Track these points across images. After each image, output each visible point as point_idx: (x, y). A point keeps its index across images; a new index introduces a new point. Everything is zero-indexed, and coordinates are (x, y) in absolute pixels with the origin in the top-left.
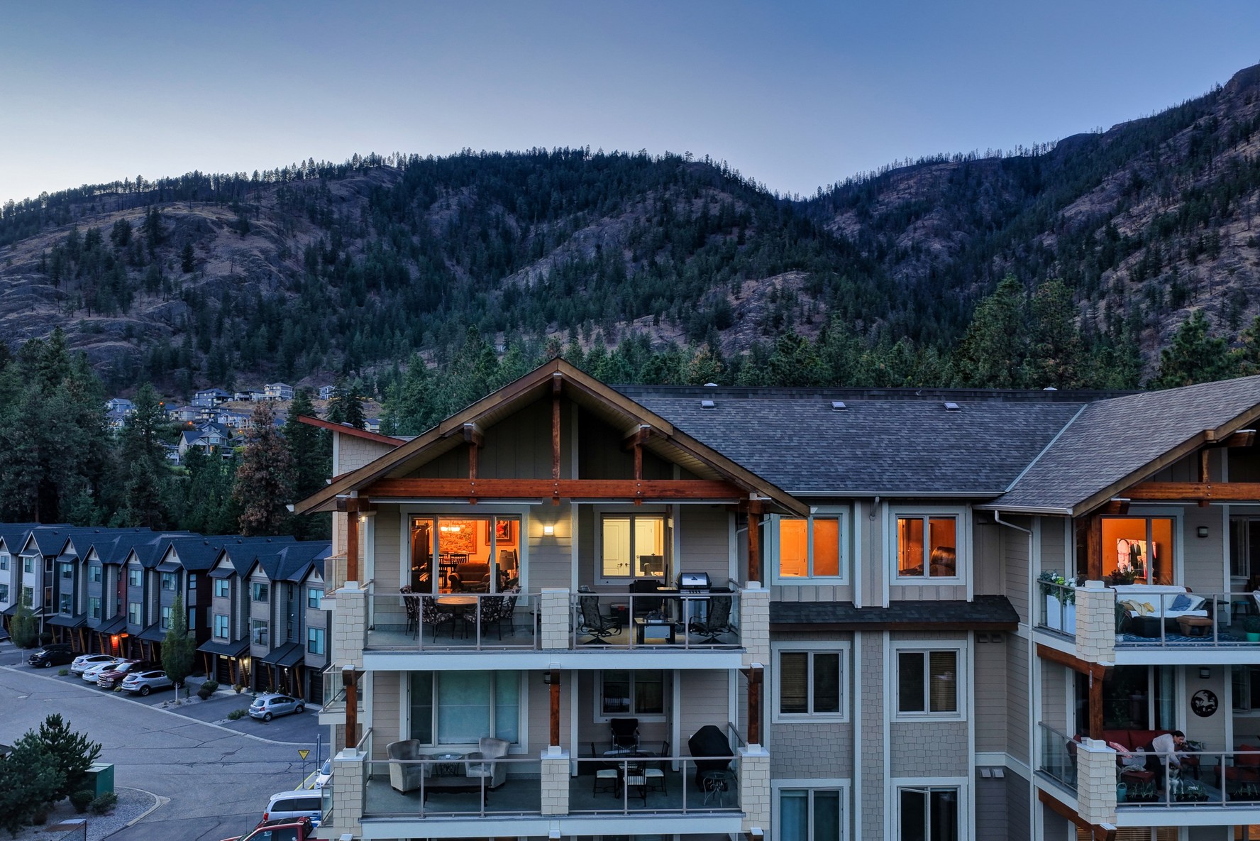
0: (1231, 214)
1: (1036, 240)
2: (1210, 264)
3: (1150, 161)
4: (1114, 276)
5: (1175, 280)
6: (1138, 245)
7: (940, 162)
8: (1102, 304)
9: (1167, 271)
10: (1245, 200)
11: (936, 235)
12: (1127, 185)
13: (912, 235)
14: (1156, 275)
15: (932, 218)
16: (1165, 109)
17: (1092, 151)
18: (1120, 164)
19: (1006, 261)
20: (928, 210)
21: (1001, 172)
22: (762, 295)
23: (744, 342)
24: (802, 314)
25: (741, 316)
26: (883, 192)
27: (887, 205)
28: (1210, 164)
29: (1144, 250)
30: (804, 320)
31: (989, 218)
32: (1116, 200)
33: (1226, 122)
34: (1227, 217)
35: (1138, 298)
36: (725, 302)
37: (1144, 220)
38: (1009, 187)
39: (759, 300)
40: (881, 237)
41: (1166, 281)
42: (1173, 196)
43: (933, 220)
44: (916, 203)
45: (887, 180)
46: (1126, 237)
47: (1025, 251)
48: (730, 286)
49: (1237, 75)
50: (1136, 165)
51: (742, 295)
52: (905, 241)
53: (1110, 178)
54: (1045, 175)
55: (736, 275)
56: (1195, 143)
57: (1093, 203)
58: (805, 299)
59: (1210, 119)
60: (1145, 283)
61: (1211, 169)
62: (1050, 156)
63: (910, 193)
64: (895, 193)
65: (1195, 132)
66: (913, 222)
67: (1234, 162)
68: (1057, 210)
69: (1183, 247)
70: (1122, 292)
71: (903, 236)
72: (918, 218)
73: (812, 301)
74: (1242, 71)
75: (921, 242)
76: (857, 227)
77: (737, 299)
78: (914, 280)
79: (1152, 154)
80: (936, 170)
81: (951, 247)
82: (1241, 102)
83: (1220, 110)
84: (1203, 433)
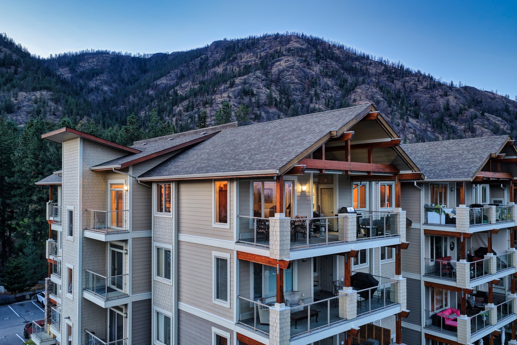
0: (215, 92)
1: (146, 92)
2: (210, 108)
3: (186, 68)
4: (178, 109)
5: (199, 113)
6: (185, 98)
7: (106, 53)
8: (174, 119)
9: (196, 109)
10: (220, 87)
11: (105, 84)
12: (179, 75)
13: (95, 82)
14: (192, 110)
15: (103, 76)
16: (190, 49)
17: (165, 60)
18: (176, 67)
19: (135, 98)
20: (102, 73)
21: (131, 62)
22: (30, 100)
23: (21, 121)
24: (50, 110)
25: (19, 108)
26: (81, 62)
27: (84, 67)
28: (207, 73)
29: (188, 100)
30: (52, 113)
31: (127, 80)
32: (175, 80)
33: (210, 58)
34: (214, 92)
35: (186, 118)
36: (10, 101)
37: (186, 89)
38: (134, 69)
39: (28, 102)
40: (81, 81)
41: (196, 113)
42: (196, 82)
43: (104, 77)
44: (96, 69)
45: (83, 56)
46: (181, 95)
47: (142, 95)
48: (12, 93)
49: (214, 43)
50: (182, 68)
51: (18, 98)
52: (92, 84)
53: (173, 71)
54: (148, 67)
55: (14, 88)
56: (201, 64)
57: (167, 80)
58: (51, 103)
59: (206, 56)
60: (188, 113)
61: (207, 74)
62: (150, 59)
63: (94, 64)
64: (87, 63)
65: (201, 60)
66: (95, 77)
67: (215, 73)
68: (154, 81)
69: (201, 101)
70: (181, 115)
71: (91, 82)
72: (97, 75)
73: (55, 105)
74: (215, 41)
75: (99, 86)
76: (70, 75)
77: (16, 100)
78: (96, 102)
79: (187, 65)
80: (105, 57)
81: (112, 90)
82: (215, 52)
83: (209, 54)
84: (491, 155)
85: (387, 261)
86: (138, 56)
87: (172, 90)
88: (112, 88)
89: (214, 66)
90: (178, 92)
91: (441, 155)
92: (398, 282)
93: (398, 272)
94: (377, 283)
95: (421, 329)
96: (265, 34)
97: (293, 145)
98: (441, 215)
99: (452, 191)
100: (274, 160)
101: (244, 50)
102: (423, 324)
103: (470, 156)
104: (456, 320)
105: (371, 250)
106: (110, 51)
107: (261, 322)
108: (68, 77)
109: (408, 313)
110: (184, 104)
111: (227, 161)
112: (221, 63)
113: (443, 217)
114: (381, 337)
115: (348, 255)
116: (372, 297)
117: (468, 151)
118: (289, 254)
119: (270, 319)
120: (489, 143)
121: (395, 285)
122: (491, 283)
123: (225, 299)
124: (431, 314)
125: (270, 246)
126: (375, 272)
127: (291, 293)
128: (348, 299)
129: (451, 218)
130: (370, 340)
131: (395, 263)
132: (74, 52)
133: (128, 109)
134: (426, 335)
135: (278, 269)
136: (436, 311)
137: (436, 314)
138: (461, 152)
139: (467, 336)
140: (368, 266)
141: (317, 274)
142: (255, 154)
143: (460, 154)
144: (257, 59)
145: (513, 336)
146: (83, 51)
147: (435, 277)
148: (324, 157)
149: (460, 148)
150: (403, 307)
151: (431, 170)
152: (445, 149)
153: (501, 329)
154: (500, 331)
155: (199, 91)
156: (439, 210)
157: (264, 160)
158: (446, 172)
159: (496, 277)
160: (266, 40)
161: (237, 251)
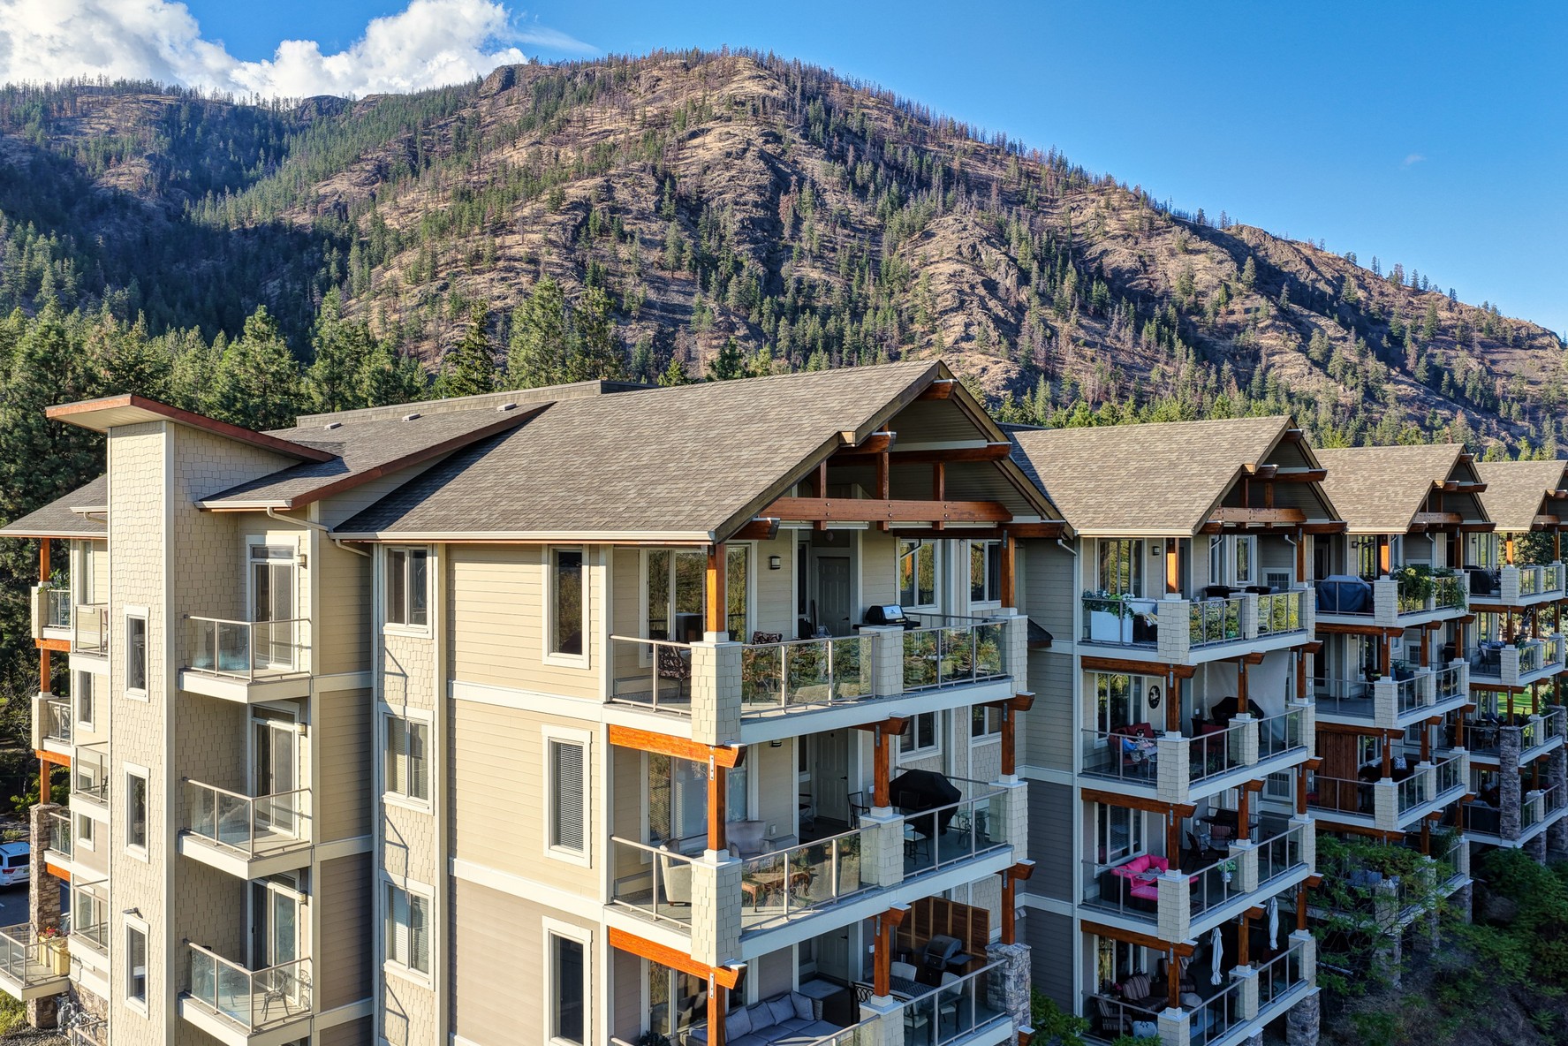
0: (505, 224)
4: (388, 276)
6: (410, 242)
7: (149, 90)
8: (376, 306)
9: (443, 277)
10: (518, 211)
13: (112, 181)
15: (141, 165)
17: (344, 120)
20: (135, 153)
21: (233, 121)
28: (479, 164)
29: (418, 249)
32: (378, 185)
33: (489, 120)
34: (502, 226)
37: (413, 215)
42: (443, 192)
45: (71, 98)
46: (396, 231)
49: (498, 71)
53: (370, 157)
56: (460, 136)
57: (351, 184)
59: (473, 113)
60: (422, 287)
61: (479, 168)
62: (294, 115)
63: (108, 125)
65: (458, 124)
66: (114, 165)
67: (503, 165)
68: (309, 184)
69: (459, 252)
70: (397, 294)
71: (100, 181)
72: (121, 160)
74: (502, 67)
80: (145, 101)
81: (169, 208)
82: (502, 102)
83: (484, 106)
84: (1243, 467)
85: (987, 739)
86: (254, 104)
87: (369, 216)
88: (170, 204)
89: (499, 144)
90: (388, 222)
91: (1127, 463)
92: (1007, 791)
93: (1008, 769)
94: (956, 796)
95: (1073, 911)
96: (657, 51)
97: (747, 465)
98: (1122, 618)
99: (1154, 554)
100: (701, 503)
101: (591, 98)
102: (1078, 897)
103: (1195, 469)
104: (1155, 884)
105: (946, 713)
106: (162, 84)
107: (669, 899)
108: (20, 161)
109: (1031, 868)
110: (405, 261)
111: (581, 499)
112: (521, 133)
113: (1129, 623)
114: (966, 929)
115: (883, 728)
116: (943, 831)
117: (1192, 455)
118: (738, 730)
119: (694, 889)
120: (1243, 435)
121: (1002, 798)
122: (1245, 788)
123: (578, 844)
124: (1098, 870)
125: (694, 713)
126: (957, 769)
127: (743, 825)
128: (882, 836)
129: (1149, 624)
130: (940, 938)
131: (999, 747)
132: (41, 84)
133: (224, 272)
134: (1085, 924)
135: (712, 767)
136: (1110, 864)
137: (1109, 872)
138: (1174, 456)
139: (1181, 921)
140: (940, 752)
141: (807, 777)
142: (652, 483)
143: (1171, 463)
144: (633, 128)
145: (1301, 920)
146: (72, 81)
147: (1107, 778)
148: (823, 491)
149: (1174, 446)
150: (1018, 854)
151: (1100, 504)
152: (1137, 447)
153: (1267, 902)
154: (1263, 906)
155: (452, 222)
156: (1118, 607)
157: (677, 502)
158: (1136, 510)
159: (1259, 773)
160: (661, 69)
161: (608, 725)
